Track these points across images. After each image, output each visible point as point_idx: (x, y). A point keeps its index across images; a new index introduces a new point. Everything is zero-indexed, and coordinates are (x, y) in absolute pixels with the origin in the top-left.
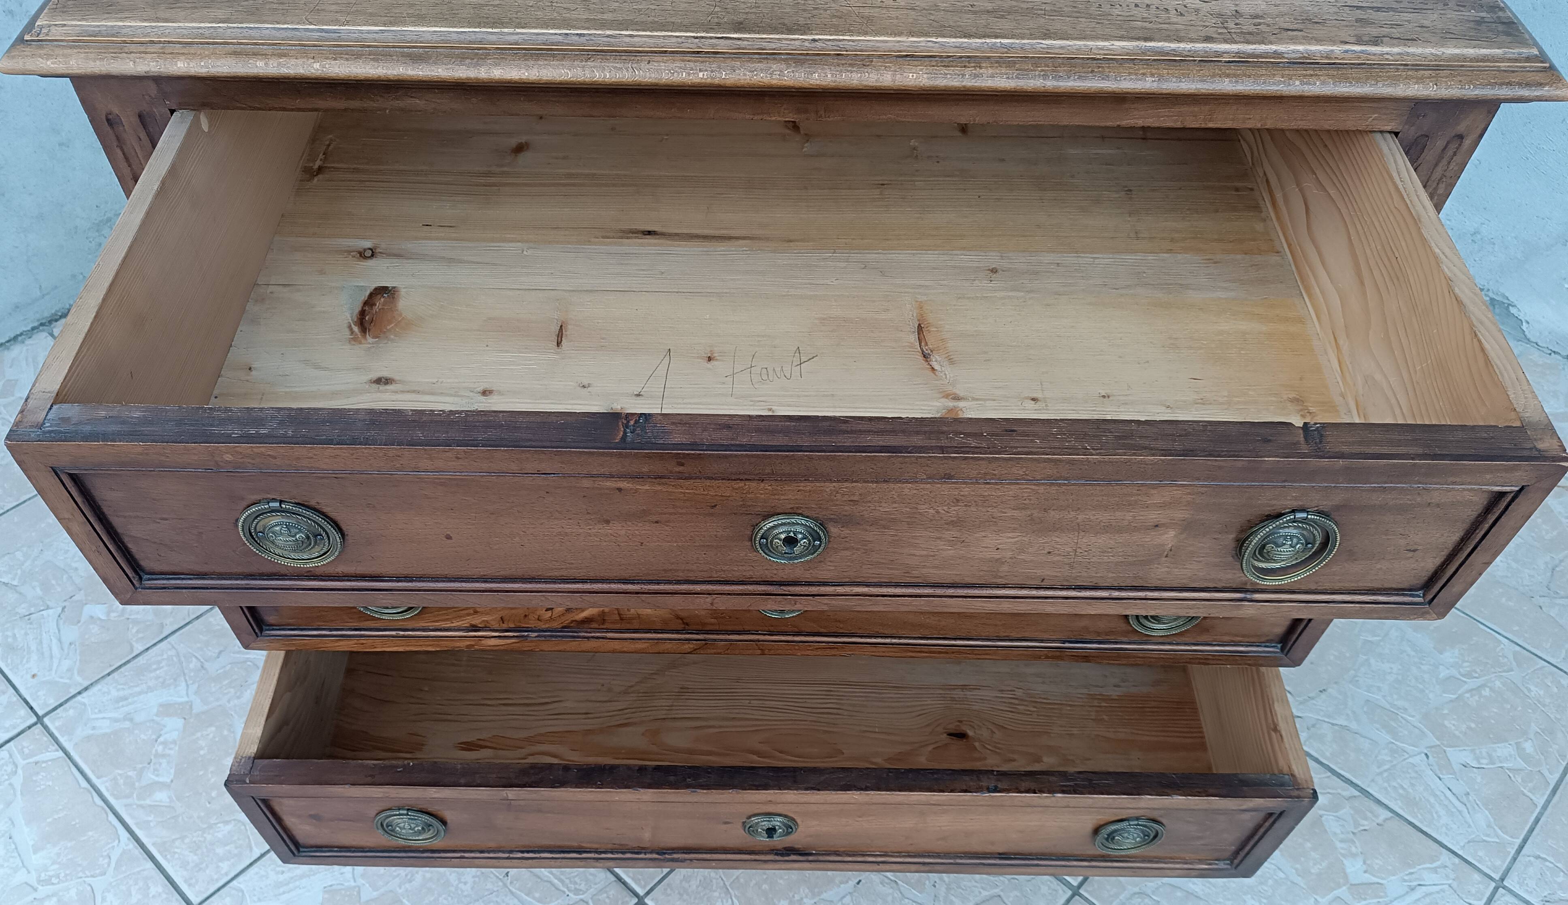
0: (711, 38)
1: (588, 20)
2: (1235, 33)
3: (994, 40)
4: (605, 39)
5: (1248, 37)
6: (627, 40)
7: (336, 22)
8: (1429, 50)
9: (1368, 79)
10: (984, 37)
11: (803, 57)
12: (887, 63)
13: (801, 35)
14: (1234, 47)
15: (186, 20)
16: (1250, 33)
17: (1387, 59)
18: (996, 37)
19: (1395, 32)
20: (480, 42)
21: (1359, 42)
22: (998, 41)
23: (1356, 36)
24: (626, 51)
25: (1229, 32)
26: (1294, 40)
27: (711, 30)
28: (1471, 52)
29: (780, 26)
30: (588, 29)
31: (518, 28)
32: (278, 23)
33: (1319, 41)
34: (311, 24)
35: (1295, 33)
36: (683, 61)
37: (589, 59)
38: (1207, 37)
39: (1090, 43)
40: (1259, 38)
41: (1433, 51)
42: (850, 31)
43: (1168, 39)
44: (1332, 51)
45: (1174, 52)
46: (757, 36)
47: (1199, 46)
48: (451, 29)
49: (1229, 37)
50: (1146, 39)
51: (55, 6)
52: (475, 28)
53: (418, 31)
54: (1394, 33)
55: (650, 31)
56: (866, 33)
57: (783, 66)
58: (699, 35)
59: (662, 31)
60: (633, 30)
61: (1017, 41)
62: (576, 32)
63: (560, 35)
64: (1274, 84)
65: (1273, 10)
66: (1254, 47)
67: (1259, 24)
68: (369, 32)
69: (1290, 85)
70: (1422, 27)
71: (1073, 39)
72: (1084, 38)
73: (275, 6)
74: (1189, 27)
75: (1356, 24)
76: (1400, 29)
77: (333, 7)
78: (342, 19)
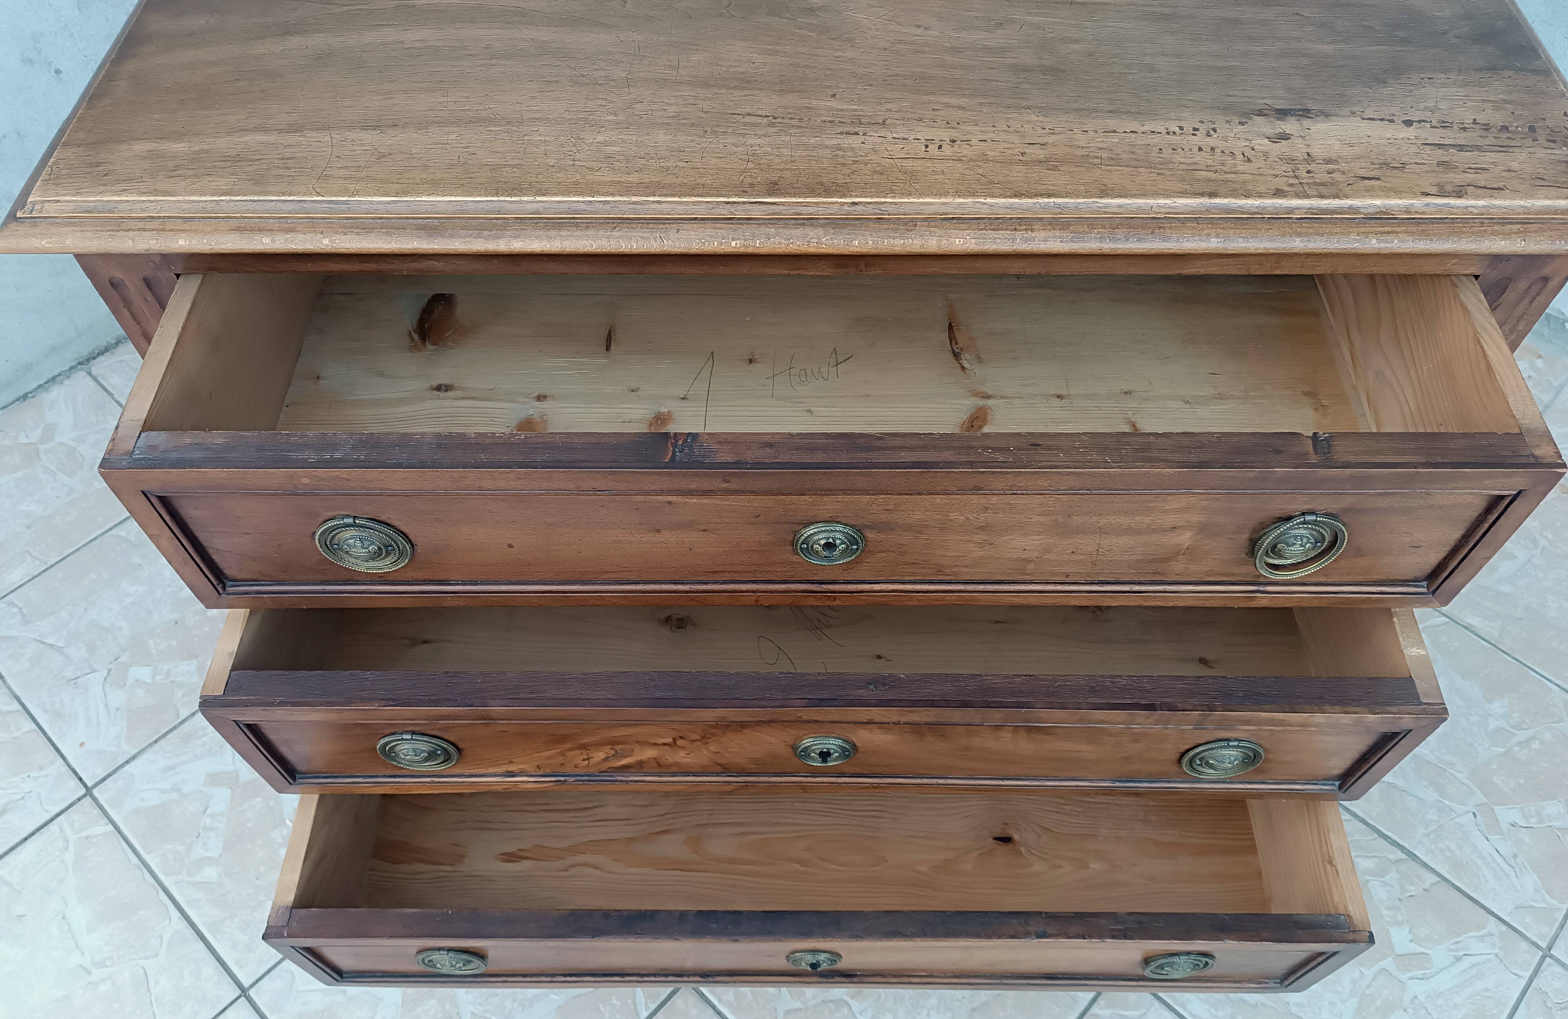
0: (744, 203)
1: (612, 187)
2: (1307, 183)
3: (1046, 200)
4: (631, 206)
5: (1324, 189)
6: (654, 206)
7: (344, 192)
8: (1518, 202)
9: (1450, 234)
10: (1036, 195)
11: (843, 222)
12: (931, 226)
13: (840, 198)
14: (1307, 203)
15: (186, 192)
16: (1323, 184)
17: (1472, 213)
18: (1049, 196)
19: (1481, 179)
20: (497, 211)
21: (1444, 195)
22: (1051, 200)
23: (1438, 185)
24: (653, 219)
25: (1300, 183)
26: (1370, 192)
27: (744, 194)
28: (1562, 203)
29: (816, 188)
30: (613, 194)
31: (538, 195)
32: (284, 195)
33: (1399, 195)
34: (318, 194)
35: (1372, 183)
36: (714, 228)
37: (614, 228)
38: (1277, 190)
39: (1151, 202)
40: (1333, 190)
41: (1522, 203)
42: (892, 191)
43: (1234, 194)
44: (1412, 205)
45: (1241, 209)
46: (794, 200)
47: (1269, 202)
48: (468, 199)
49: (1302, 191)
50: (1212, 195)
51: (48, 177)
52: (491, 196)
53: (430, 200)
54: (1480, 181)
55: (679, 196)
56: (910, 195)
57: (821, 232)
58: (731, 200)
59: (691, 196)
60: (660, 195)
61: (1072, 201)
62: (600, 199)
63: (583, 202)
64: (1349, 242)
65: (1350, 152)
66: (1327, 201)
67: (1333, 171)
68: (379, 203)
69: (1365, 243)
70: (1509, 171)
71: (1132, 196)
72: (1144, 195)
73: (281, 172)
74: (1257, 178)
75: (1437, 169)
76: (1486, 175)
77: (342, 173)
78: (352, 187)
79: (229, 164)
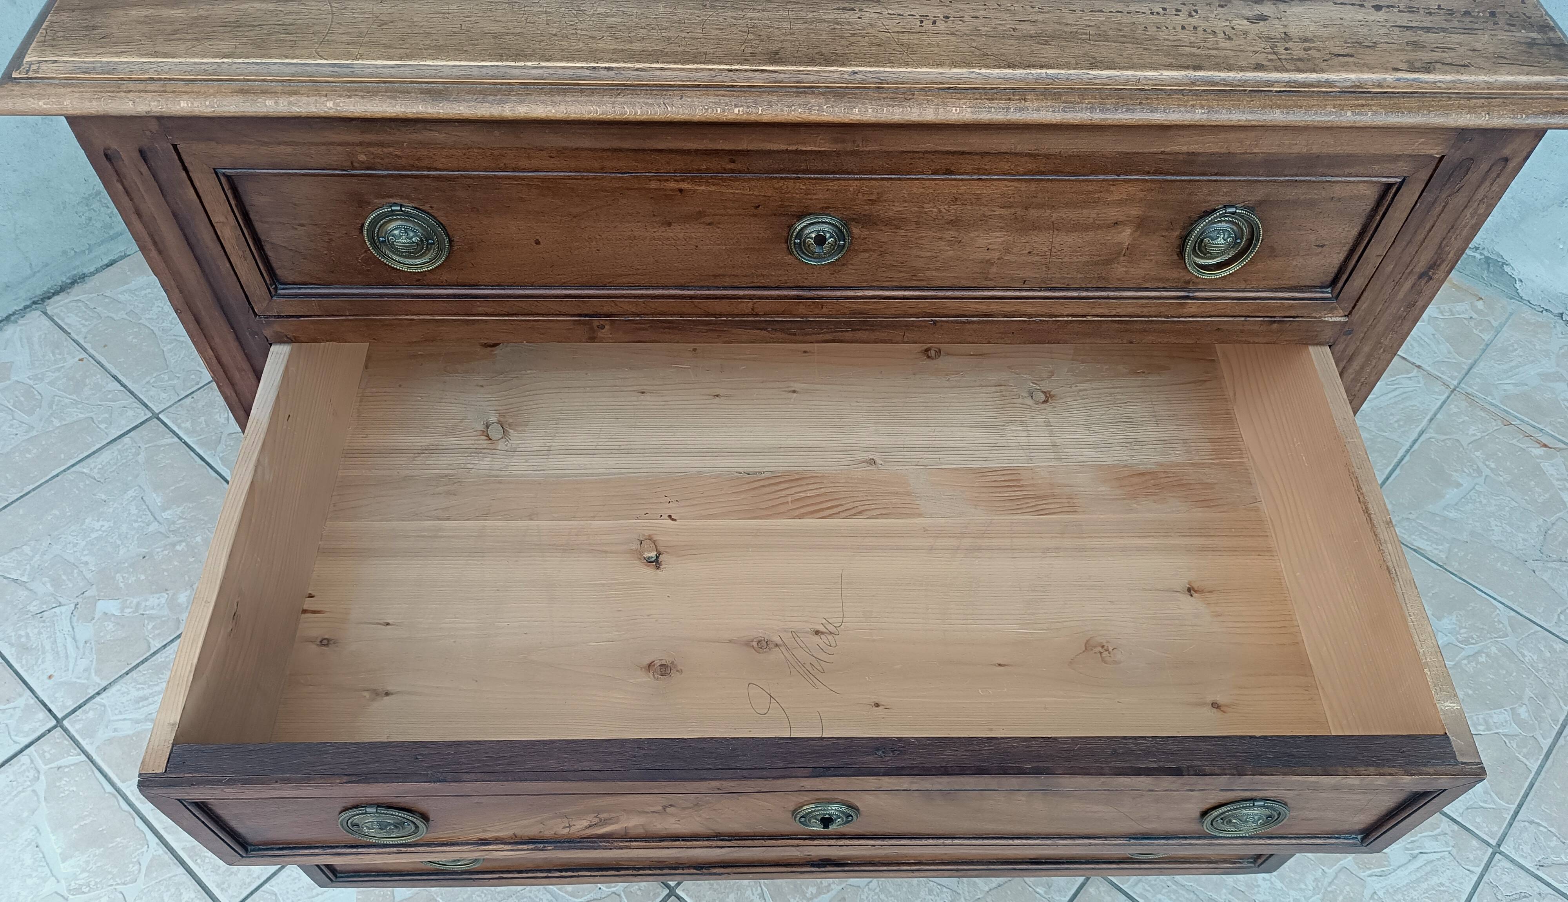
0: (746, 71)
1: (615, 51)
2: (1285, 59)
3: (1039, 71)
4: (635, 73)
5: (1301, 64)
6: (658, 73)
7: (348, 55)
8: (1482, 78)
9: (1420, 109)
10: (1029, 66)
11: (843, 90)
12: (929, 96)
13: (840, 66)
14: (1285, 76)
15: (187, 54)
16: (1300, 60)
17: (1440, 88)
18: (1042, 67)
19: (1447, 56)
20: (503, 77)
21: (1413, 69)
22: (1044, 71)
23: (1408, 61)
24: (656, 85)
25: (1279, 59)
26: (1345, 67)
27: (746, 61)
28: (1523, 79)
29: (817, 56)
30: (616, 61)
31: (543, 61)
32: (287, 58)
33: (1371, 68)
34: (322, 58)
35: (1346, 59)
36: (717, 95)
37: (619, 94)
38: (1257, 64)
39: (1138, 73)
40: (1310, 65)
41: (1486, 79)
42: (891, 62)
43: (1217, 67)
44: (1385, 79)
45: (1225, 83)
46: (795, 68)
47: (1250, 75)
48: (472, 63)
49: (1279, 64)
50: (1196, 68)
51: (43, 38)
52: (497, 61)
53: (437, 66)
54: (1446, 58)
55: (682, 64)
56: (907, 65)
57: (822, 101)
58: (733, 67)
59: (694, 63)
60: (663, 62)
61: (1063, 72)
62: (604, 65)
63: (587, 68)
64: (1325, 115)
65: (1324, 32)
66: (1304, 75)
67: (1310, 49)
68: (384, 66)
69: (1341, 116)
70: (1474, 50)
71: (1121, 68)
72: (1132, 68)
73: (282, 37)
74: (1239, 53)
75: (1407, 48)
76: (1452, 54)
77: (345, 38)
78: (355, 51)
79: (229, 29)
